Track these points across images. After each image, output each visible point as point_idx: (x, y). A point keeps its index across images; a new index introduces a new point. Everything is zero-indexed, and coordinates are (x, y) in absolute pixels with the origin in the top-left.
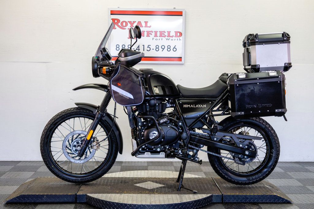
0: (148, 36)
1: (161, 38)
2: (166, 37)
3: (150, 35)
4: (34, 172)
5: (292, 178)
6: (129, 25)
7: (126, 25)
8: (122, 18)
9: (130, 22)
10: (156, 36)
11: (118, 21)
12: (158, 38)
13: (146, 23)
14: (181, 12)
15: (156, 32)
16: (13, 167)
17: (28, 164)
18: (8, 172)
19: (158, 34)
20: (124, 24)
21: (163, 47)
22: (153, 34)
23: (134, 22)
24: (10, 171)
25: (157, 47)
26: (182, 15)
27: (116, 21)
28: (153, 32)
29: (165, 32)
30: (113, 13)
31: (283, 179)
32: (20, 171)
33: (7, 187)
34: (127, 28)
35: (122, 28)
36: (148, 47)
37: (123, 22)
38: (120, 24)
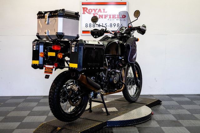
0: (105, 18)
1: (113, 19)
2: (117, 18)
3: (106, 17)
4: (37, 103)
5: (196, 104)
6: (93, 11)
7: (92, 11)
8: (89, 7)
9: (94, 9)
10: (110, 18)
11: (87, 9)
12: (111, 19)
13: (104, 10)
14: (126, 3)
15: (110, 16)
16: (24, 99)
17: (33, 98)
18: (22, 103)
19: (112, 17)
20: (90, 11)
21: (115, 25)
22: (109, 16)
23: (97, 9)
24: (23, 102)
25: (111, 24)
26: (126, 5)
27: (85, 9)
28: (108, 15)
29: (116, 15)
30: (83, 4)
31: (191, 105)
32: (29, 102)
33: (23, 111)
34: (92, 13)
35: (89, 13)
36: (105, 25)
37: (90, 9)
38: (87, 11)
